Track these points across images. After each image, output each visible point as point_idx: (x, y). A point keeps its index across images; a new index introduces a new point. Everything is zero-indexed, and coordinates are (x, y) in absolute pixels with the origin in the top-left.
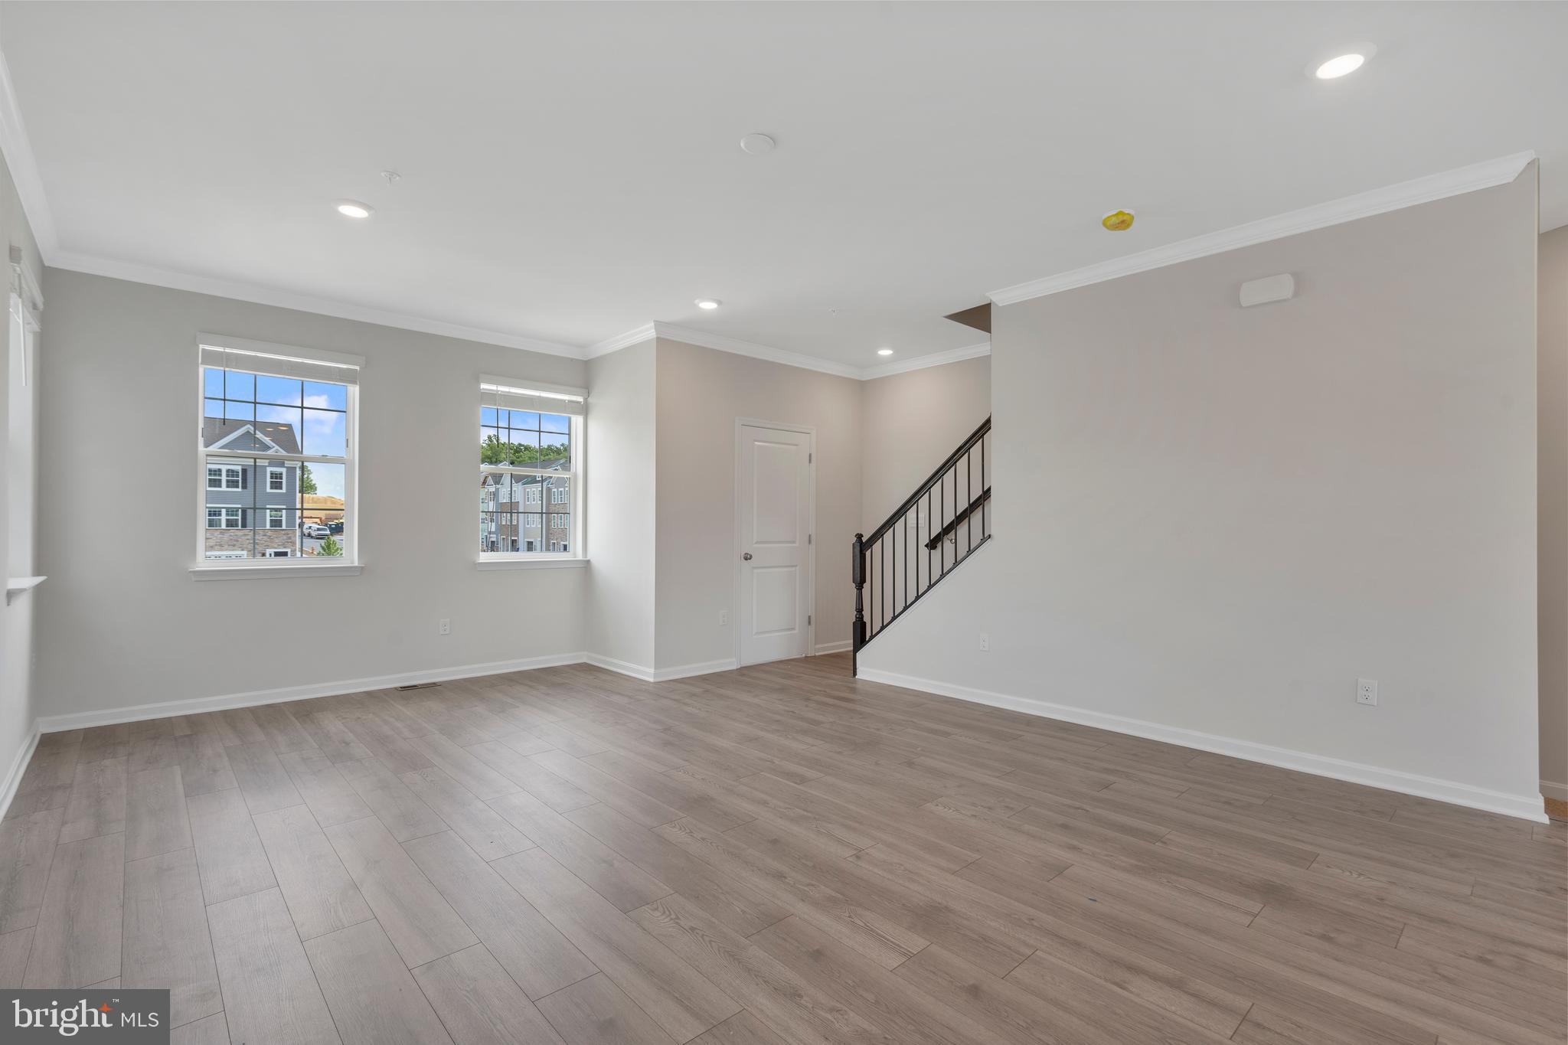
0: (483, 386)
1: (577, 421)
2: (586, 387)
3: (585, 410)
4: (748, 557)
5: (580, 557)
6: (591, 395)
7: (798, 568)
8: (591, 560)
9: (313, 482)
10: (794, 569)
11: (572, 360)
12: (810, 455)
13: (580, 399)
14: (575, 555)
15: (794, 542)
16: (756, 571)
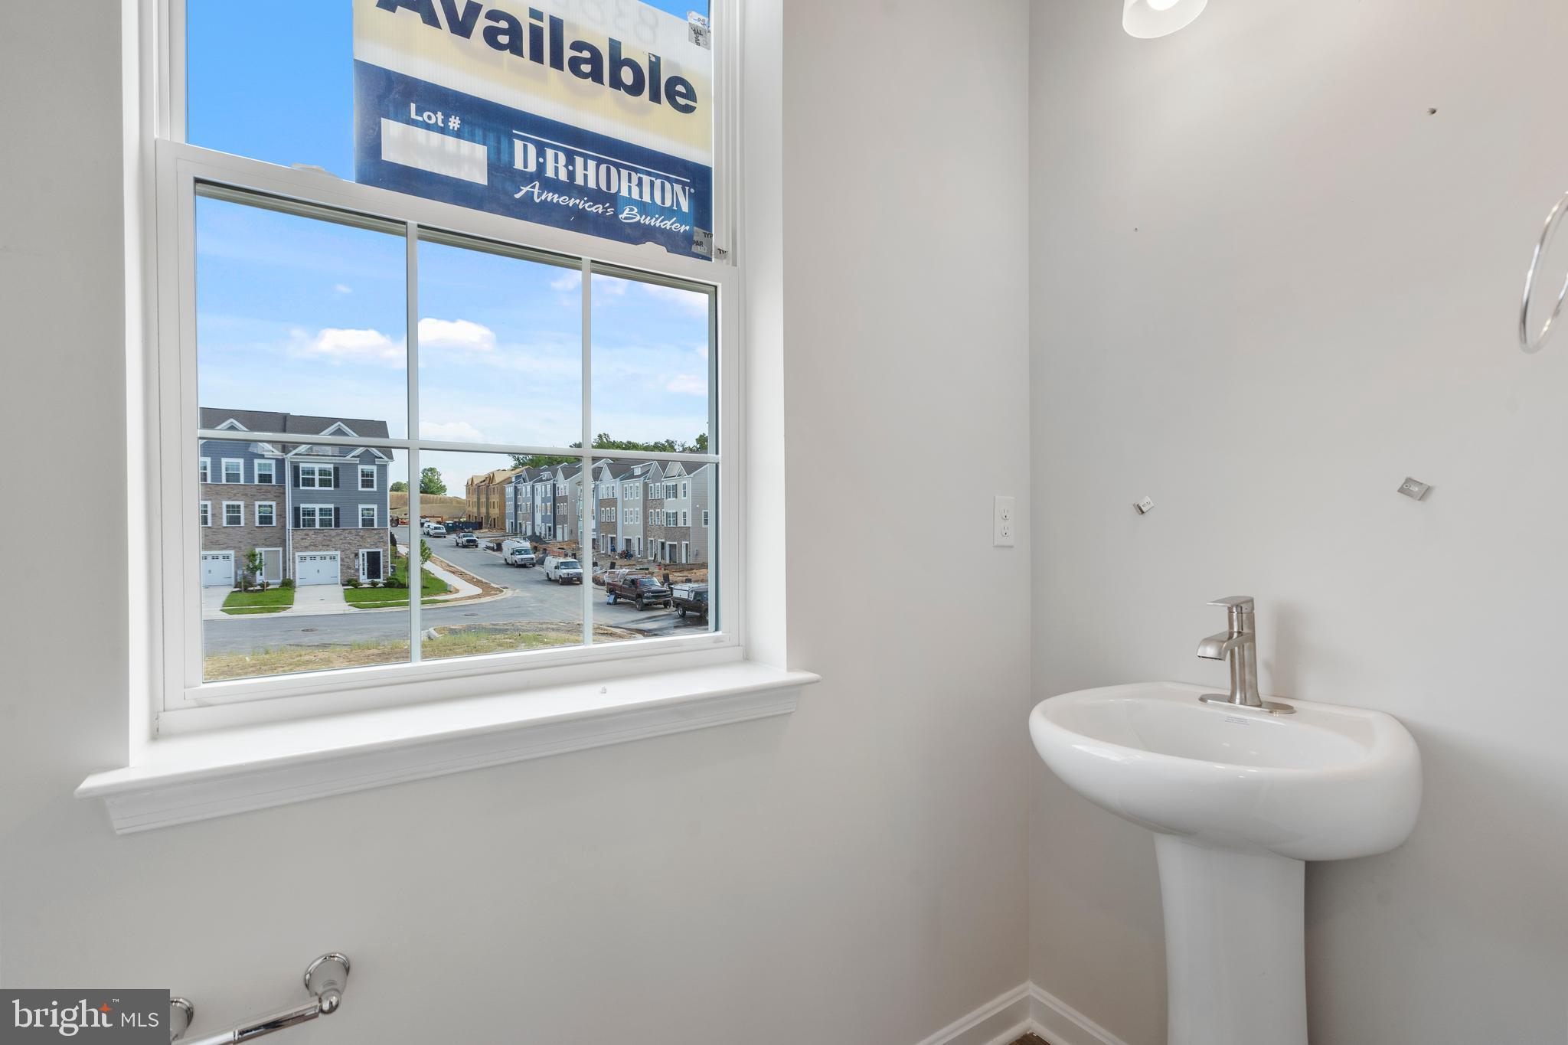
9: (443, 484)
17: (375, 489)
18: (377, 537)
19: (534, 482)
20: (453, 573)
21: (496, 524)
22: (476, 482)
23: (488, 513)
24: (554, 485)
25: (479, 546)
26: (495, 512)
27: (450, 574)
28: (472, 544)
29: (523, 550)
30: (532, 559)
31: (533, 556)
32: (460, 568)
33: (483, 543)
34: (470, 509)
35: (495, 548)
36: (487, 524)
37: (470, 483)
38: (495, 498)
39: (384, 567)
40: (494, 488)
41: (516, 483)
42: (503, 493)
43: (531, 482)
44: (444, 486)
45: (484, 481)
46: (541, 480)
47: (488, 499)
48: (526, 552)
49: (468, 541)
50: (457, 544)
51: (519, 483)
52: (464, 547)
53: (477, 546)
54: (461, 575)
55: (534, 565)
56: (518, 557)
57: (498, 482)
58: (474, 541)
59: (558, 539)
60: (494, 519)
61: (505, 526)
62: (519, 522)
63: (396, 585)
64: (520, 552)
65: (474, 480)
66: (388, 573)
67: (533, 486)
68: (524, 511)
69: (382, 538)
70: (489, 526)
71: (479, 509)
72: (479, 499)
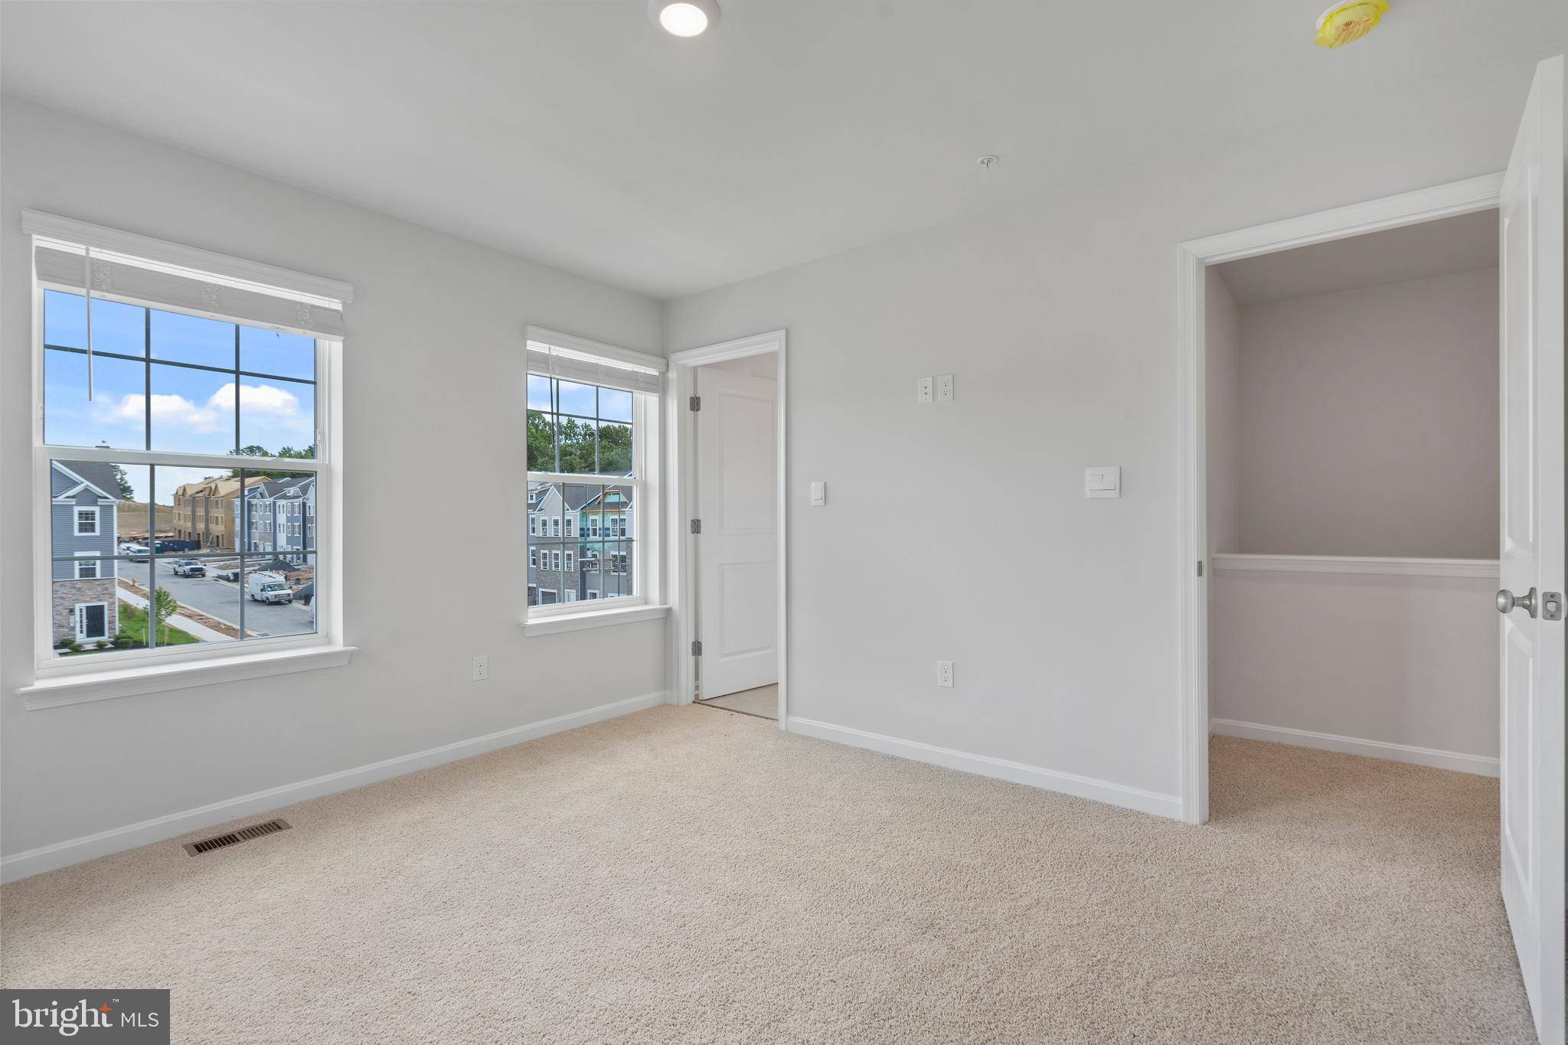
17: (97, 533)
18: (99, 588)
19: (275, 498)
20: (189, 617)
21: (219, 545)
22: (189, 492)
23: (207, 528)
24: (304, 504)
25: (207, 574)
26: (218, 529)
27: (188, 620)
28: (197, 573)
29: (275, 585)
30: (289, 595)
31: (289, 591)
32: (194, 609)
33: (212, 570)
34: (182, 523)
35: (232, 578)
36: (207, 542)
37: (180, 493)
38: (218, 513)
39: (110, 623)
40: (217, 501)
41: (249, 498)
42: (230, 506)
43: (272, 498)
44: (129, 487)
45: (202, 491)
46: (285, 497)
47: (207, 512)
48: (281, 587)
49: (193, 570)
50: (176, 573)
51: (254, 497)
52: (186, 576)
53: (204, 576)
54: (201, 619)
55: (290, 601)
56: (270, 594)
57: (222, 494)
58: (201, 570)
59: (309, 563)
60: (218, 537)
61: (234, 545)
62: (253, 541)
63: (131, 645)
64: (272, 587)
65: (187, 490)
66: (114, 629)
67: (274, 503)
68: (260, 530)
69: (107, 589)
70: (209, 544)
71: (194, 524)
72: (194, 512)
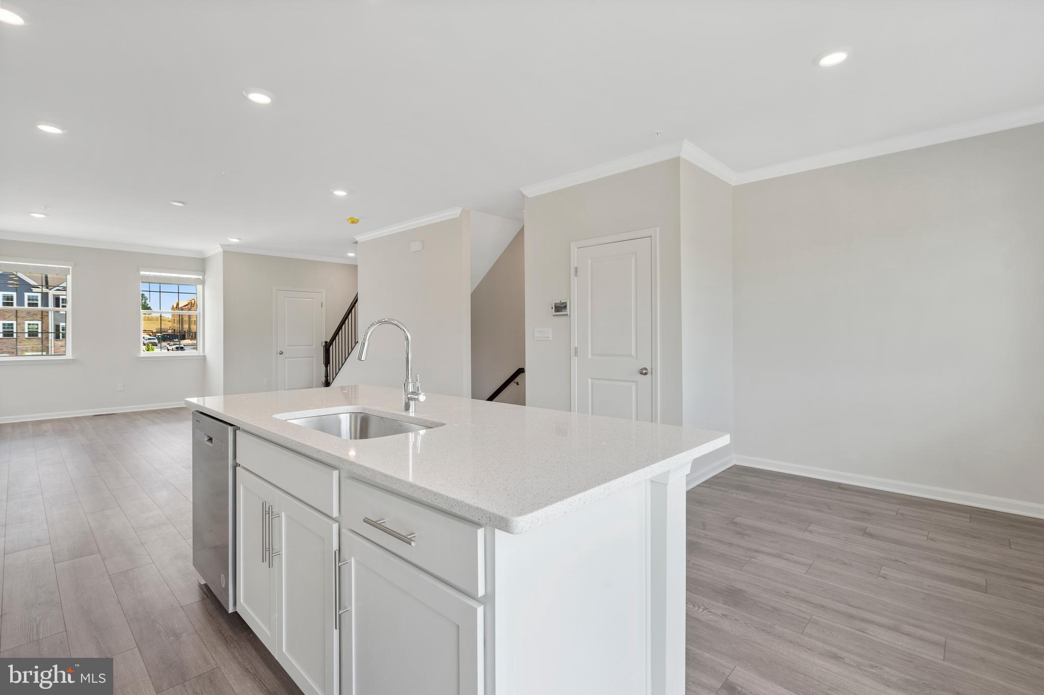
0: (142, 273)
1: (200, 287)
2: (203, 271)
3: (203, 282)
4: (281, 353)
5: (201, 354)
6: (206, 275)
7: (314, 358)
8: (207, 356)
9: (149, 306)
10: (312, 358)
11: (195, 258)
12: (322, 303)
13: (201, 277)
14: (200, 353)
15: (312, 346)
16: (287, 360)
